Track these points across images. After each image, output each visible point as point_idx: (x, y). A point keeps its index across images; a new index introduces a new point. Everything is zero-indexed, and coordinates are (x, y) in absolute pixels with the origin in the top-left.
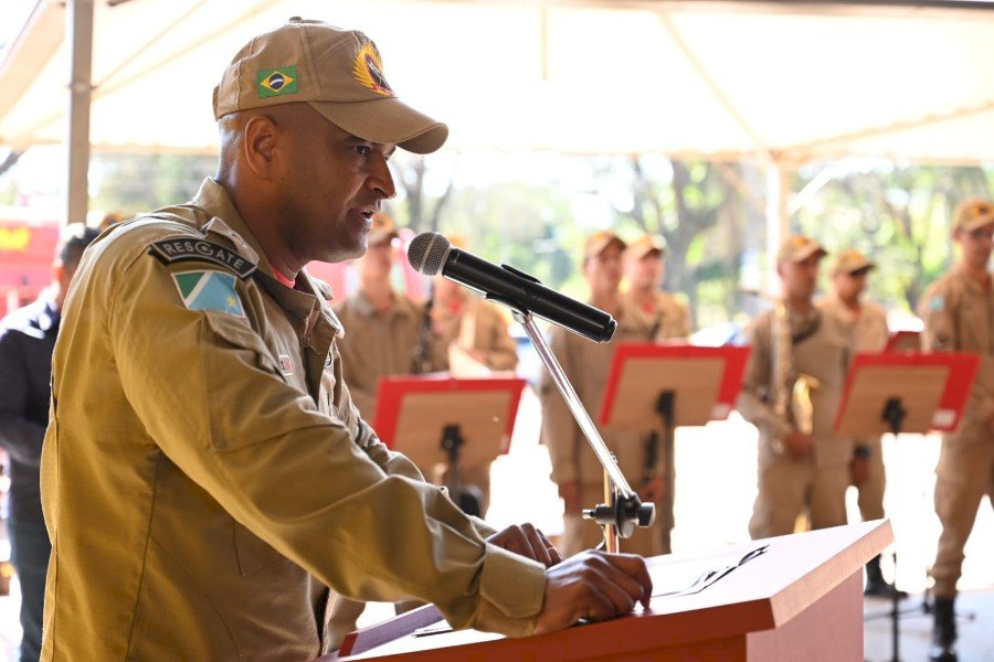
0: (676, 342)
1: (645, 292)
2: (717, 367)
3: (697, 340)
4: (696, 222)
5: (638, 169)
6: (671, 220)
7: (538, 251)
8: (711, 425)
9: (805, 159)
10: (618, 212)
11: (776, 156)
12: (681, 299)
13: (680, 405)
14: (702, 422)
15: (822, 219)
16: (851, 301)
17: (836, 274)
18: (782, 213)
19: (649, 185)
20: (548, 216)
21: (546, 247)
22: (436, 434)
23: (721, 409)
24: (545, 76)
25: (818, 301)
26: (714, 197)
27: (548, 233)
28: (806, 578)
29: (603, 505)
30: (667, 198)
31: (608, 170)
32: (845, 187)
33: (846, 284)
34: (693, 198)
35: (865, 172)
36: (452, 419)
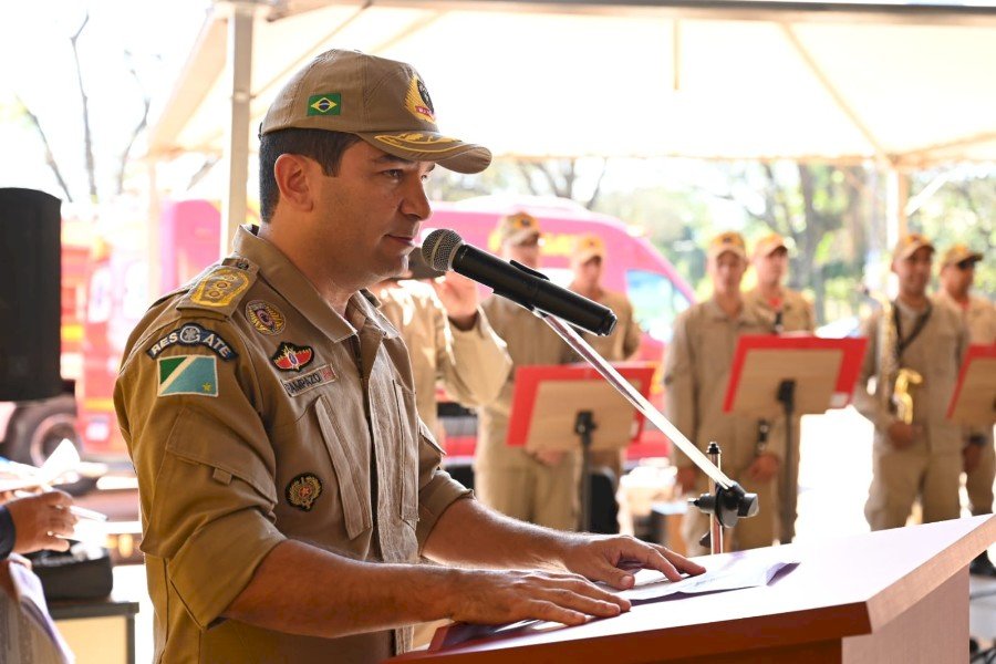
0: (800, 334)
1: (771, 287)
2: (836, 357)
3: (822, 332)
4: (822, 223)
5: (770, 174)
6: (800, 223)
7: (677, 250)
8: (830, 412)
9: (923, 164)
10: (751, 215)
11: (896, 160)
12: (808, 295)
13: (800, 395)
14: (821, 411)
15: (941, 220)
16: (961, 293)
17: (946, 266)
18: (901, 214)
19: (780, 190)
20: (687, 218)
21: (686, 247)
22: (570, 420)
23: (840, 398)
24: (676, 87)
25: (929, 292)
26: (840, 202)
27: (687, 234)
28: (906, 579)
29: (707, 495)
30: (796, 201)
31: (743, 176)
32: (963, 191)
33: (954, 276)
34: (820, 202)
35: (982, 176)
36: (585, 406)
